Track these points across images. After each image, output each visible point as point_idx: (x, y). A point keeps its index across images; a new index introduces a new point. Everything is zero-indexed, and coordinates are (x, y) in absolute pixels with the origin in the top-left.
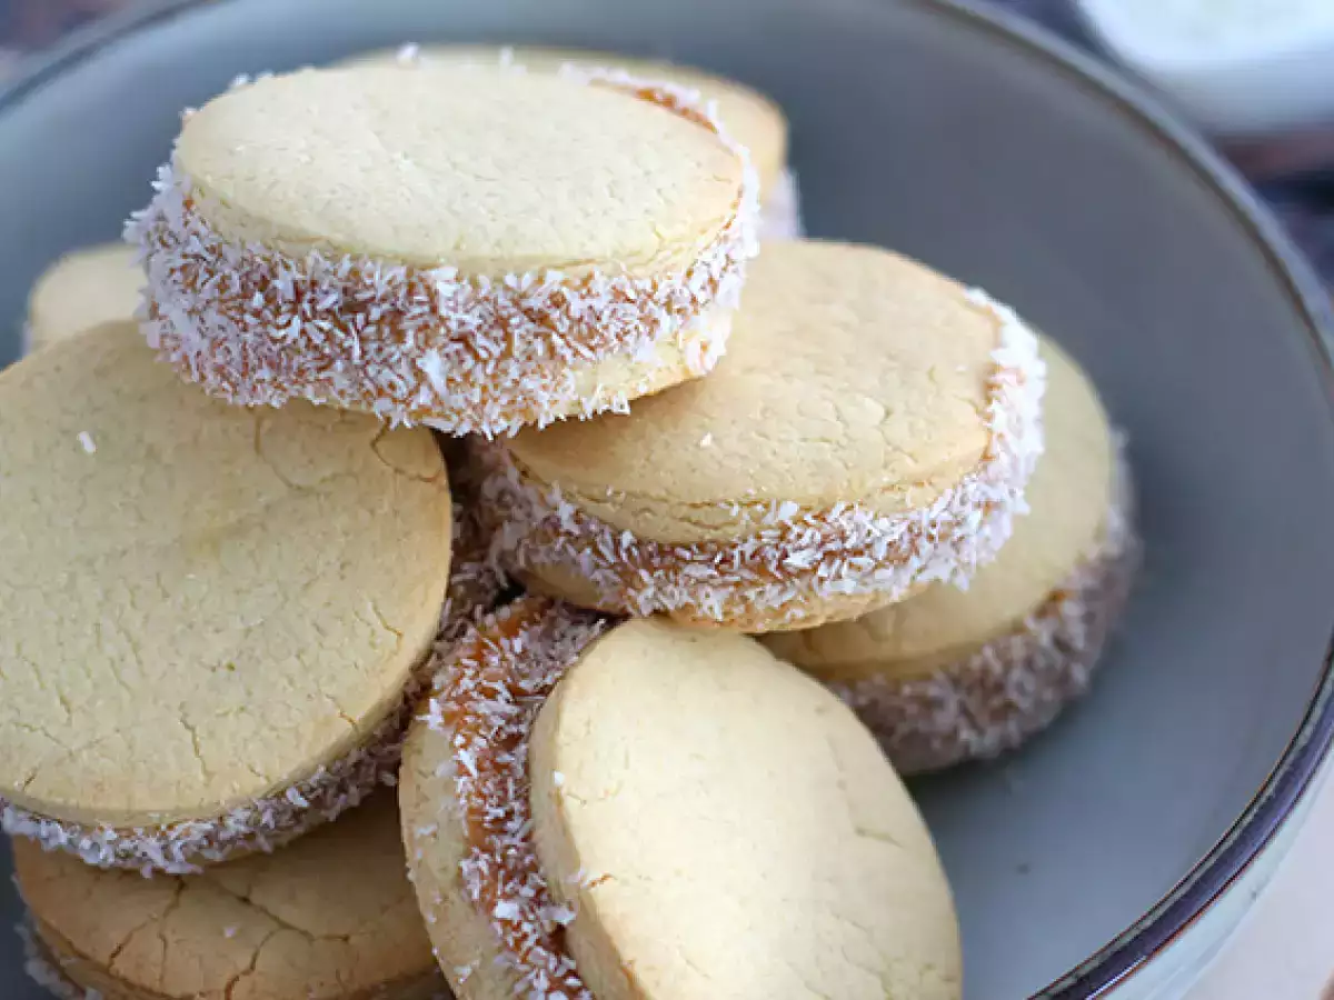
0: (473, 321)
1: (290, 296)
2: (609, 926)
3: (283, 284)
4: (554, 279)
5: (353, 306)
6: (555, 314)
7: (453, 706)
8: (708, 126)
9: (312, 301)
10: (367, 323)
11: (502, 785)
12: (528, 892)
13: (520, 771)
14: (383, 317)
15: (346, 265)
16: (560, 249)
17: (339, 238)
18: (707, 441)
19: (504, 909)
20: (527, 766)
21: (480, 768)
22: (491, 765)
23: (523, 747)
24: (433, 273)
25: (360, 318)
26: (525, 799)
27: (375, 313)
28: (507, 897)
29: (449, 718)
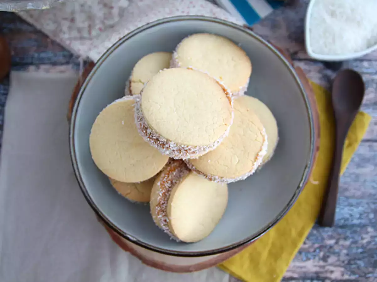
0: (175, 149)
1: (149, 133)
2: (172, 225)
3: (149, 131)
4: (189, 147)
5: (157, 139)
6: (188, 151)
7: (162, 183)
8: (230, 103)
9: (152, 136)
10: (159, 143)
11: (165, 198)
12: (164, 214)
13: (168, 197)
14: (162, 144)
15: (158, 135)
16: (191, 143)
17: (158, 131)
18: (209, 161)
19: (160, 216)
20: (169, 196)
21: (162, 195)
22: (164, 194)
23: (169, 193)
24: (170, 143)
25: (158, 142)
26: (167, 201)
27: (161, 143)
28: (161, 214)
29: (161, 184)
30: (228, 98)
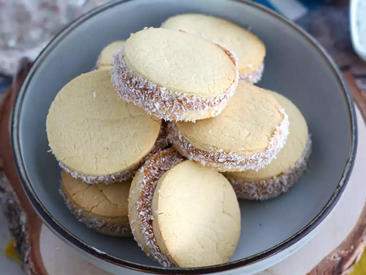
0: (167, 99)
1: (135, 83)
2: (159, 223)
3: (134, 81)
4: (185, 95)
5: (145, 89)
6: (183, 102)
7: (146, 169)
8: (234, 63)
9: (138, 86)
10: (147, 93)
11: (150, 189)
12: (147, 211)
13: (154, 187)
14: (150, 93)
15: (146, 81)
16: (187, 90)
17: (146, 75)
18: (210, 131)
19: (142, 213)
20: (156, 186)
21: (147, 183)
22: (149, 184)
23: (156, 182)
24: (161, 88)
25: (146, 92)
26: (153, 192)
27: (149, 92)
28: (143, 211)
29: (145, 171)
30: (231, 59)
